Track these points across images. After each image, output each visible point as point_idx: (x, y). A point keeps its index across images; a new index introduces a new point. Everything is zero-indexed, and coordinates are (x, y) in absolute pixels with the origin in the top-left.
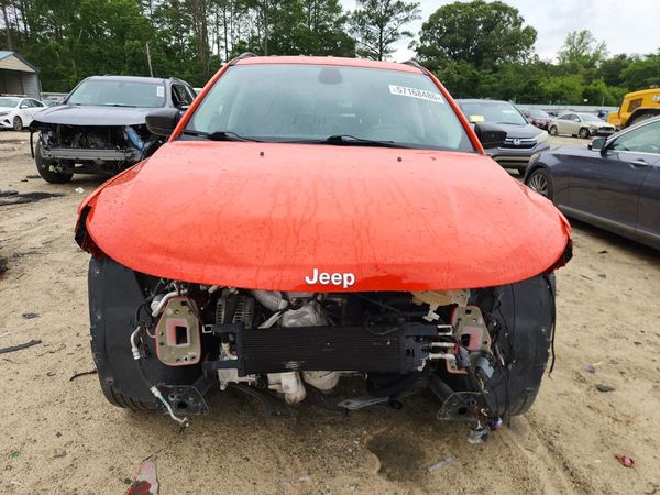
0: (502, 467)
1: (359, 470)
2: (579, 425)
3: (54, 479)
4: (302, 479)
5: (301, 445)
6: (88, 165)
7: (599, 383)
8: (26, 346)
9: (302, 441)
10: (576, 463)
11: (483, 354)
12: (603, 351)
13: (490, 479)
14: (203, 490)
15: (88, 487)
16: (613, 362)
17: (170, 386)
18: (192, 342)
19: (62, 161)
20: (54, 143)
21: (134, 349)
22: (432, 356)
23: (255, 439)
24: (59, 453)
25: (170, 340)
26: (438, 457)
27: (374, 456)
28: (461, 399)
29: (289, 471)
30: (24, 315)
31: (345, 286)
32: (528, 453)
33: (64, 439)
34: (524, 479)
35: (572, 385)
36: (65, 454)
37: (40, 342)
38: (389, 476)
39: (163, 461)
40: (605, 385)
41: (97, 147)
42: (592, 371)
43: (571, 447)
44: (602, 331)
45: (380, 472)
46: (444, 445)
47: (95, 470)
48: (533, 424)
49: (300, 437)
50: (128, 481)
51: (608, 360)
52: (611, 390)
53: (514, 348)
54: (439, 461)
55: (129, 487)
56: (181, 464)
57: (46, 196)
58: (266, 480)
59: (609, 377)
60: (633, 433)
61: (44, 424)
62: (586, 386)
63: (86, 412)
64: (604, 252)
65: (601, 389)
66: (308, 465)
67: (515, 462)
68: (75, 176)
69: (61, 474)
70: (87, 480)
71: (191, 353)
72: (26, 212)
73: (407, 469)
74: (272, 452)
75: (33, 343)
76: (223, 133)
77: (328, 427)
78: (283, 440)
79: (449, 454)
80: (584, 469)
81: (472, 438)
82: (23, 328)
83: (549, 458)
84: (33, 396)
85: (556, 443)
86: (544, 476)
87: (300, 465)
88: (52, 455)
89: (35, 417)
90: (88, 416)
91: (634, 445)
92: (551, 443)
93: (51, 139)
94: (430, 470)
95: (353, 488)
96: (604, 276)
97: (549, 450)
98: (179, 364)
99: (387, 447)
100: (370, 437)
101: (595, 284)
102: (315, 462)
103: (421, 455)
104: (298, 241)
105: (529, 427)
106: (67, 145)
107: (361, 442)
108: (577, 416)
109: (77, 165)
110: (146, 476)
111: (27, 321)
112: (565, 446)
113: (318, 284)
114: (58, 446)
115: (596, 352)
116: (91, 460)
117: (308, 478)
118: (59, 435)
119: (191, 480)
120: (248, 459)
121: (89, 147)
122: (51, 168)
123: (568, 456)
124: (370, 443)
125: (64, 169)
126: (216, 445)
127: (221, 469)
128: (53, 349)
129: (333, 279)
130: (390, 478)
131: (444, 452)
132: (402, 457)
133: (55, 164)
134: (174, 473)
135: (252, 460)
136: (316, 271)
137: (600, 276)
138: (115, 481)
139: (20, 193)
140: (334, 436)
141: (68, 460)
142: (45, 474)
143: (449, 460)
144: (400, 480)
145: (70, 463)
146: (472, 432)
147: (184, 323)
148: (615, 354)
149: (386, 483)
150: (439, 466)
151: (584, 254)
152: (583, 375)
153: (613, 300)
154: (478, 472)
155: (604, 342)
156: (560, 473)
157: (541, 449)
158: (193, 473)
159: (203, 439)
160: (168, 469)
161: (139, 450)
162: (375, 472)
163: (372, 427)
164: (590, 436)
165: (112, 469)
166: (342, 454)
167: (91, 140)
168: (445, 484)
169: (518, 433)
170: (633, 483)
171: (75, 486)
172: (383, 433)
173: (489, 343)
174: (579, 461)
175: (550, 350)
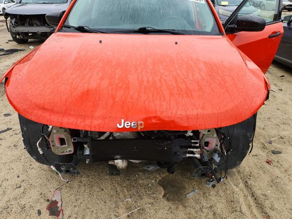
0: (221, 195)
1: (154, 195)
2: (261, 172)
3: (16, 199)
4: (127, 200)
5: (128, 182)
6: (35, 34)
7: (273, 149)
8: (5, 131)
9: (128, 180)
10: (258, 193)
11: (215, 151)
12: (277, 132)
13: (216, 201)
14: (82, 205)
15: (31, 203)
16: (282, 138)
17: (61, 164)
18: (68, 144)
19: (22, 33)
20: (17, 24)
21: (39, 149)
22: (188, 155)
23: (107, 179)
24: (18, 186)
25: (57, 144)
26: (191, 189)
27: (162, 188)
28: (203, 169)
29: (122, 196)
30: (5, 115)
31: (139, 129)
32: (235, 187)
33: (21, 179)
34: (232, 202)
35: (260, 151)
36: (20, 187)
37: (11, 129)
38: (168, 198)
39: (64, 190)
40: (276, 150)
41: (37, 26)
42: (270, 143)
43: (256, 184)
44: (277, 121)
45: (164, 196)
46: (195, 183)
47: (34, 194)
48: (239, 172)
49: (127, 178)
50: (48, 200)
51: (279, 137)
52: (280, 153)
53: (232, 144)
54: (192, 191)
55: (48, 203)
56: (72, 192)
57: (16, 51)
58: (110, 201)
59: (278, 146)
60: (287, 176)
61: (12, 171)
62: (267, 151)
63: (31, 165)
64: (283, 76)
65: (274, 152)
66: (130, 193)
67: (228, 192)
68: (29, 40)
69: (18, 197)
70: (30, 200)
71: (69, 149)
72: (7, 60)
73: (176, 194)
74: (114, 186)
75: (8, 129)
76: (83, 27)
77: (141, 173)
78: (120, 179)
79: (197, 188)
80: (261, 197)
81: (208, 185)
82: (4, 121)
83: (245, 190)
84: (7, 157)
85: (249, 182)
86: (242, 200)
87: (127, 193)
88: (15, 187)
89: (8, 167)
90: (32, 167)
91: (287, 183)
92: (246, 182)
93: (15, 22)
94: (187, 196)
95: (150, 205)
96: (282, 90)
97: (246, 185)
98: (63, 154)
99: (168, 183)
100: (160, 178)
101: (276, 94)
102: (134, 191)
103: (184, 188)
104: (114, 103)
105: (236, 173)
106: (23, 25)
107: (155, 181)
108: (261, 167)
109: (30, 34)
110: (57, 198)
111: (6, 118)
112: (253, 183)
113: (124, 128)
114: (17, 182)
115: (273, 132)
116: (32, 190)
117: (129, 200)
118: (18, 177)
119: (76, 200)
120: (103, 190)
121: (33, 26)
122: (18, 37)
123: (254, 189)
124: (160, 181)
125: (23, 37)
126: (88, 183)
127: (91, 195)
128: (17, 133)
129: (132, 125)
130: (168, 200)
131: (195, 186)
132: (174, 188)
133: (19, 35)
134: (69, 197)
135: (104, 189)
136: (123, 121)
137: (279, 90)
138: (42, 200)
139: (5, 49)
140: (143, 178)
141: (22, 189)
142: (12, 196)
143: (196, 191)
144: (173, 201)
145: (23, 191)
146: (208, 182)
147: (63, 136)
148: (283, 134)
149: (166, 203)
150: (191, 194)
151: (273, 78)
152: (266, 145)
153: (284, 103)
154: (210, 197)
155: (278, 127)
156: (249, 198)
157: (242, 185)
158: (78, 197)
159: (83, 179)
160: (66, 195)
161: (53, 185)
162: (161, 196)
163: (161, 173)
164: (266, 178)
165: (41, 194)
166: (146, 187)
167: (34, 22)
168: (194, 204)
169: (231, 177)
170: (285, 204)
171: (25, 203)
172: (166, 176)
173: (219, 145)
174: (260, 192)
175: (251, 145)
